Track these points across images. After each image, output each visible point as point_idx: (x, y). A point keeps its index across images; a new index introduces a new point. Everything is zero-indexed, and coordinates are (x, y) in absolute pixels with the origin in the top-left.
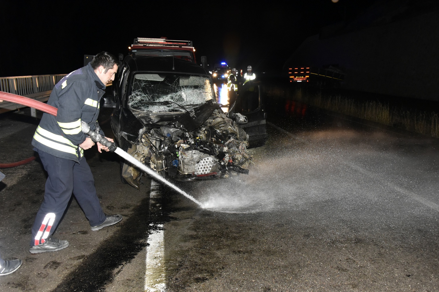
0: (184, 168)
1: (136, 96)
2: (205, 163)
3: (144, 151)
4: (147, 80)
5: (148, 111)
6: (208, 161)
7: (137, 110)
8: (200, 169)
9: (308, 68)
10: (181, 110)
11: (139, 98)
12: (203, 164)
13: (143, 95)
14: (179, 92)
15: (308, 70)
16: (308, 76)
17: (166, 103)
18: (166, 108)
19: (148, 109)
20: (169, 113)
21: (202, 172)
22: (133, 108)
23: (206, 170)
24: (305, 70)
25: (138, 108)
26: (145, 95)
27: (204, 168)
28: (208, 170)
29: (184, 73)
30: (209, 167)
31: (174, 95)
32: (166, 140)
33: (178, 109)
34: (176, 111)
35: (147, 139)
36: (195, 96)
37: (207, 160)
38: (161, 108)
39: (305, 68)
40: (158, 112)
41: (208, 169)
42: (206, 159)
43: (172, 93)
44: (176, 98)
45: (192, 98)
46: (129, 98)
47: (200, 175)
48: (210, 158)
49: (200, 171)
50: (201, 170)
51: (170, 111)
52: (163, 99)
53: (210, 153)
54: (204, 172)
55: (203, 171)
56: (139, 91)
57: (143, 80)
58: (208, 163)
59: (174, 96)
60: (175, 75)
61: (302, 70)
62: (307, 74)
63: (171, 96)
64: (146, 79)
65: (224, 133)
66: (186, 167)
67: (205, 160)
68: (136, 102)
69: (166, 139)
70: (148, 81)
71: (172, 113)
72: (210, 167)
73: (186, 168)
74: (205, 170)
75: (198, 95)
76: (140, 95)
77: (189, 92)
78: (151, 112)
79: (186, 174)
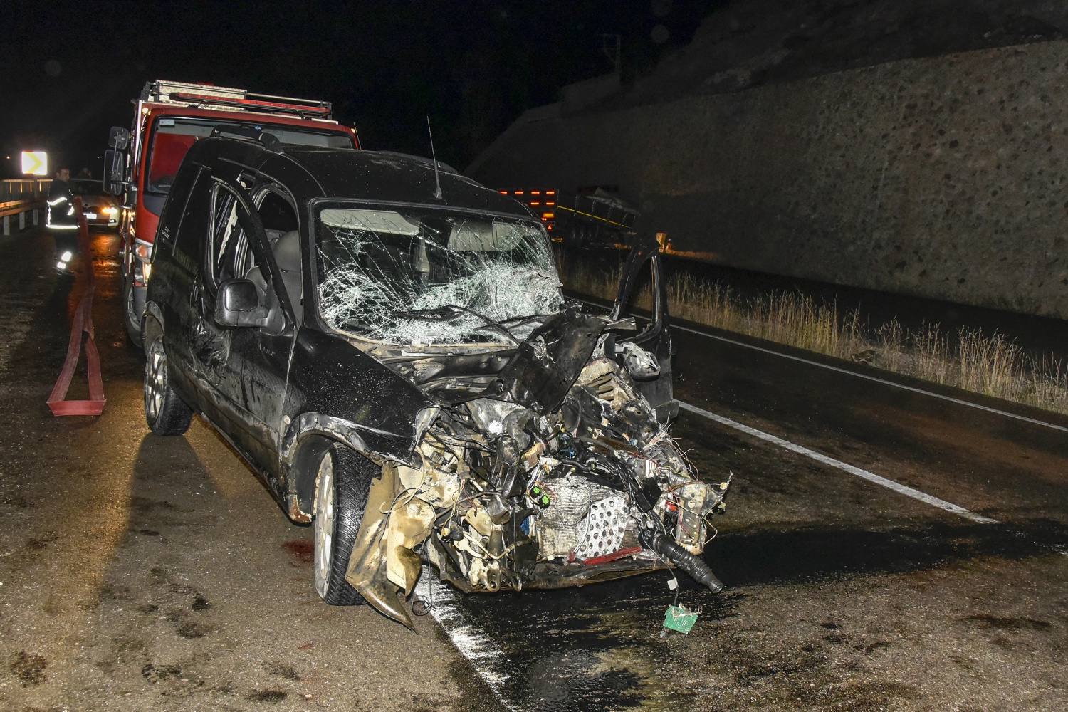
1: (344, 286)
2: (606, 517)
3: (440, 489)
4: (367, 232)
5: (399, 339)
6: (612, 510)
7: (358, 338)
8: (592, 540)
9: (551, 193)
10: (496, 335)
11: (356, 292)
12: (598, 520)
13: (368, 282)
14: (478, 274)
15: (551, 198)
16: (551, 215)
17: (445, 313)
18: (448, 328)
19: (394, 332)
20: (465, 348)
21: (596, 548)
22: (341, 328)
23: (609, 542)
24: (542, 198)
25: (360, 329)
26: (375, 282)
27: (604, 534)
28: (614, 541)
29: (474, 211)
30: (615, 529)
31: (464, 283)
32: (506, 446)
33: (488, 333)
34: (484, 339)
35: (439, 445)
36: (517, 288)
37: (609, 508)
38: (432, 327)
39: (543, 193)
40: (430, 344)
41: (614, 539)
42: (606, 501)
43: (457, 278)
44: (470, 294)
45: (509, 296)
46: (321, 294)
47: (591, 559)
48: (615, 500)
49: (591, 546)
50: (595, 542)
51: (466, 341)
52: (433, 297)
53: (615, 484)
54: (603, 548)
55: (600, 544)
56: (351, 268)
57: (356, 232)
58: (613, 516)
59: (465, 289)
60: (450, 216)
61: (535, 198)
62: (549, 210)
63: (456, 289)
64: (365, 229)
65: (632, 413)
66: (549, 534)
67: (603, 505)
68: (351, 306)
69: (505, 442)
70: (370, 232)
71: (474, 347)
72: (621, 530)
73: (549, 537)
74: (605, 541)
75: (525, 285)
76: (358, 283)
77: (504, 275)
78: (408, 343)
79: (550, 557)
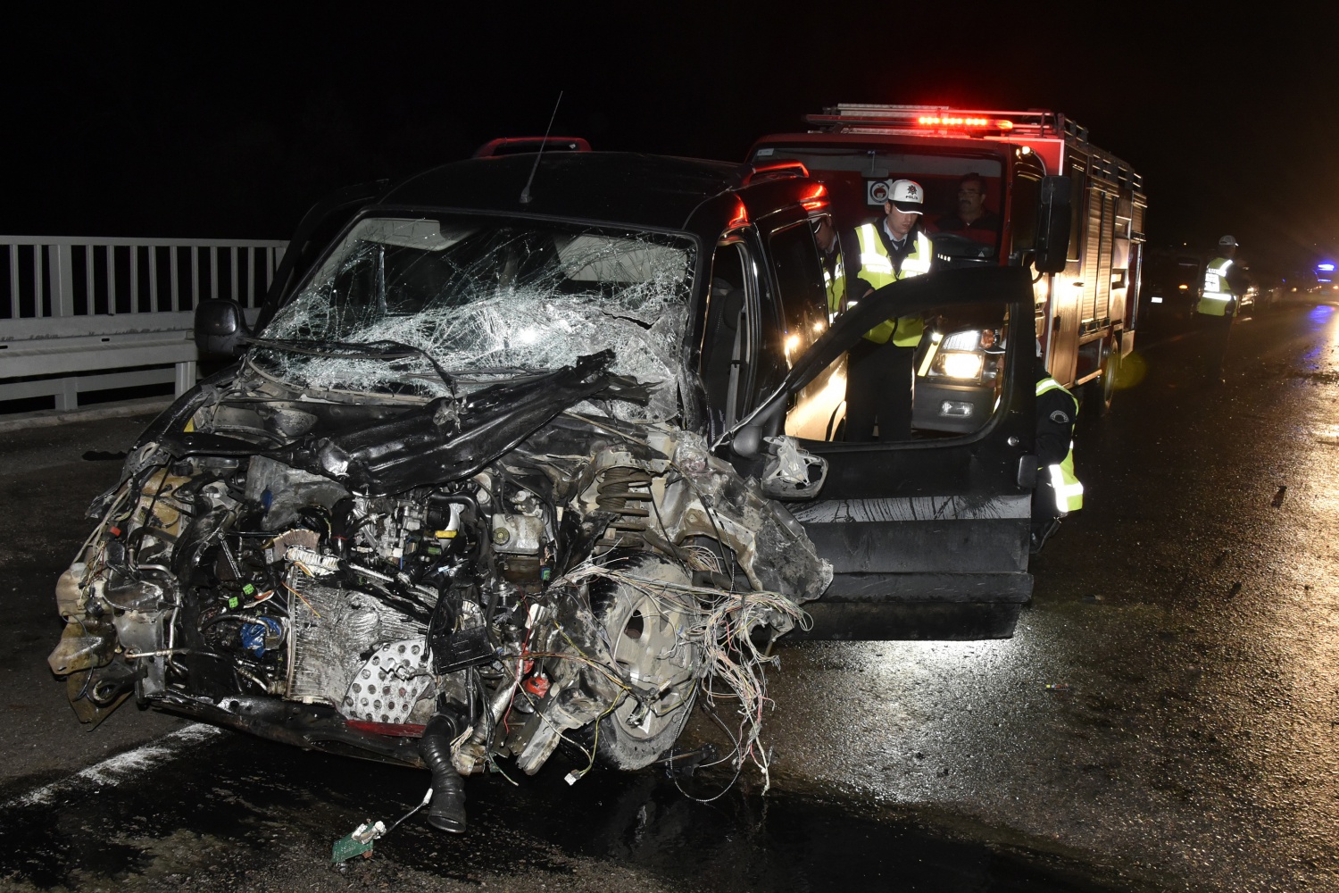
0: (300, 668)
8: (364, 692)
10: (432, 386)
17: (390, 351)
20: (372, 399)
23: (392, 706)
27: (386, 691)
31: (441, 314)
33: (423, 382)
34: (409, 390)
41: (399, 704)
43: (434, 306)
47: (361, 723)
49: (365, 703)
50: (372, 700)
51: (382, 390)
52: (382, 329)
54: (382, 712)
55: (378, 704)
59: (441, 323)
63: (426, 322)
66: (312, 666)
67: (401, 648)
71: (389, 399)
73: (311, 670)
74: (385, 701)
79: (308, 700)
